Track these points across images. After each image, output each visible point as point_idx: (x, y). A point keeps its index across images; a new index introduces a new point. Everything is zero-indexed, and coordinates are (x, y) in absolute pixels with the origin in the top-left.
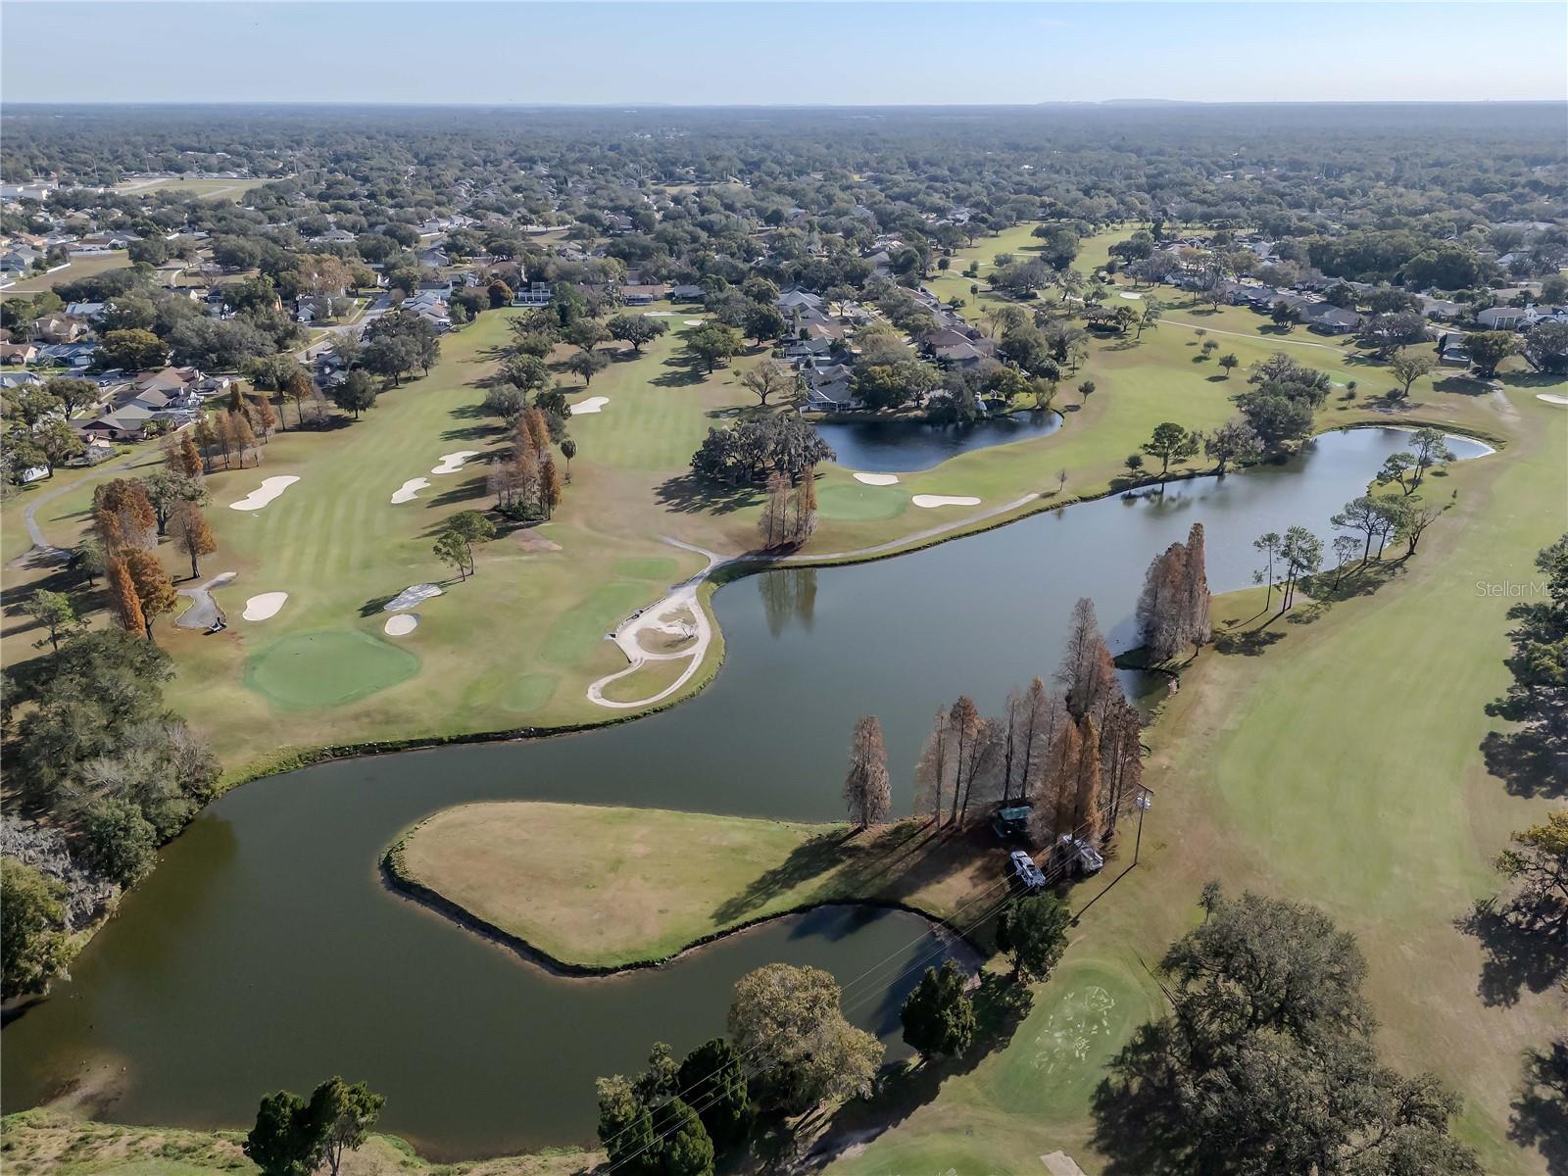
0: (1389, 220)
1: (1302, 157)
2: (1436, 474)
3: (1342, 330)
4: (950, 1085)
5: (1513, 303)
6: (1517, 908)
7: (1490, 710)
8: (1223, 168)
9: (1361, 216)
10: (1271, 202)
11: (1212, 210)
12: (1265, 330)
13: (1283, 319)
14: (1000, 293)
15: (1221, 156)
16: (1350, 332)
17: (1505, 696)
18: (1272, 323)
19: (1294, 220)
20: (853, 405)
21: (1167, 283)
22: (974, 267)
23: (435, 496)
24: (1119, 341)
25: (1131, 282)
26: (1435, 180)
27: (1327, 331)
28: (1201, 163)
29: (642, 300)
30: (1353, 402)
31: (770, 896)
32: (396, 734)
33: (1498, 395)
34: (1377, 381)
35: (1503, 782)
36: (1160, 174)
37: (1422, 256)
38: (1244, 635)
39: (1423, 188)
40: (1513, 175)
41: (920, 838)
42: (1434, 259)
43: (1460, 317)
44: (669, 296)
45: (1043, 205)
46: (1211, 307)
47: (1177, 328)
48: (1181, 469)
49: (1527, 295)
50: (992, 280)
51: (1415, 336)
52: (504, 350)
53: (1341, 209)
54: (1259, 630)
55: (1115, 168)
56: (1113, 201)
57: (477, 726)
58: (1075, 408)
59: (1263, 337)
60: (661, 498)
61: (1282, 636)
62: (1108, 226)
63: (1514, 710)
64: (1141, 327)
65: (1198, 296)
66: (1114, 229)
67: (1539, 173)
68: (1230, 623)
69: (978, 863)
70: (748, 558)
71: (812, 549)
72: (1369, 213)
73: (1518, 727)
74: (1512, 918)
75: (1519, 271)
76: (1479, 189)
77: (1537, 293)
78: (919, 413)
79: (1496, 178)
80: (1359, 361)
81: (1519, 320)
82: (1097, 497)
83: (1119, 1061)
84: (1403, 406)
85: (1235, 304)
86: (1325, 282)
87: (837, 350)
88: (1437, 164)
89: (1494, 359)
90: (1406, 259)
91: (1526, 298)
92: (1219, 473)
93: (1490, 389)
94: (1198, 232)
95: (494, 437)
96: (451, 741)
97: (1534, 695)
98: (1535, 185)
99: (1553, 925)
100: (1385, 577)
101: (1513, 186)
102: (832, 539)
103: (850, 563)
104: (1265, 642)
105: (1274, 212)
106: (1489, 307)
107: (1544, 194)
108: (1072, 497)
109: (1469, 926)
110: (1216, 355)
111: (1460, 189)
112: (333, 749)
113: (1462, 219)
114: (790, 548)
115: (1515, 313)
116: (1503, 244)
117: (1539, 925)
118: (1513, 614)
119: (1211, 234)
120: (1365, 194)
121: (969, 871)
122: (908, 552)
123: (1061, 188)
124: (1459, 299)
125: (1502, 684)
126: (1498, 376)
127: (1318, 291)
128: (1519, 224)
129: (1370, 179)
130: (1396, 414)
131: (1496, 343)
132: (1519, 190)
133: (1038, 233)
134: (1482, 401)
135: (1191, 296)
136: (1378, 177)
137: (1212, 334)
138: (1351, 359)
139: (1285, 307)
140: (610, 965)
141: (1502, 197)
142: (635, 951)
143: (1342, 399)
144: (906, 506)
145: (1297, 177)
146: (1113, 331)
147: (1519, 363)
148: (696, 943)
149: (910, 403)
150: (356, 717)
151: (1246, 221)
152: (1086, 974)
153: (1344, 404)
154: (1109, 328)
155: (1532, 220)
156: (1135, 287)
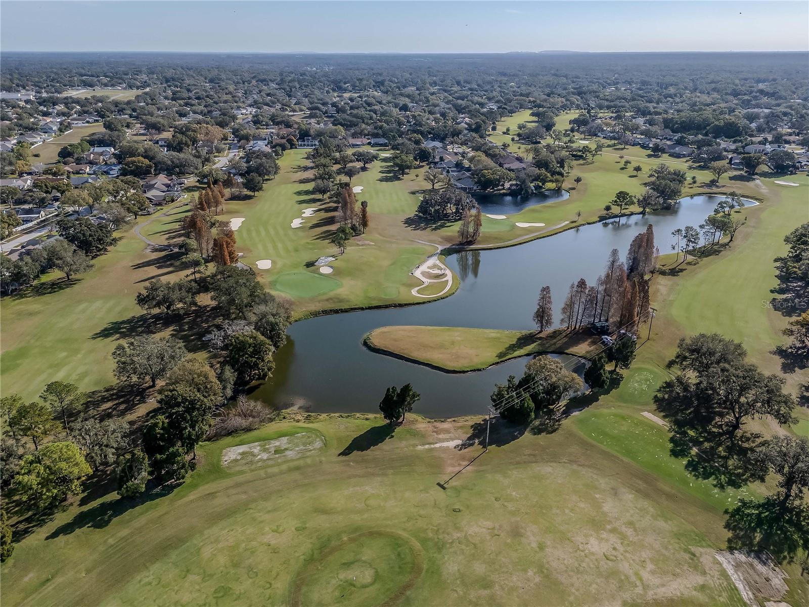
0: (697, 108)
1: (647, 79)
2: (736, 212)
3: (684, 156)
4: (602, 397)
5: (760, 143)
6: (791, 348)
7: (772, 291)
8: (609, 84)
9: (682, 106)
10: (639, 100)
11: (612, 104)
12: (649, 156)
13: (657, 151)
14: (523, 141)
15: (608, 78)
16: (688, 156)
17: (777, 287)
18: (652, 153)
19: (652, 108)
20: (475, 188)
21: (599, 137)
22: (508, 130)
23: (310, 225)
24: (585, 161)
25: (582, 136)
26: (714, 90)
27: (678, 156)
28: (598, 82)
29: (358, 145)
30: (695, 185)
31: (515, 351)
32: (345, 306)
33: (758, 181)
34: (705, 176)
35: (781, 313)
36: (580, 87)
37: (717, 123)
38: (670, 269)
39: (708, 93)
40: (750, 87)
41: (564, 334)
42: (722, 123)
43: (737, 149)
44: (369, 144)
45: (530, 102)
46: (623, 146)
47: (609, 156)
48: (627, 212)
49: (766, 139)
50: (519, 135)
51: (719, 158)
52: (304, 167)
53: (672, 103)
54: (675, 268)
55: (558, 84)
56: (564, 100)
57: (375, 303)
58: (574, 189)
59: (650, 159)
60: (406, 225)
61: (685, 270)
62: (564, 111)
63: (781, 291)
64: (594, 155)
65: (616, 142)
66: (567, 113)
67: (761, 86)
68: (663, 266)
69: (590, 340)
70: (454, 247)
71: (479, 243)
72: (686, 105)
73: (784, 296)
74: (790, 350)
75: (760, 130)
76: (735, 94)
77: (770, 139)
78: (504, 191)
79: (743, 88)
80: (694, 168)
81: (763, 150)
82: (594, 223)
83: (659, 391)
84: (717, 187)
85: (633, 145)
86: (672, 135)
87: (459, 165)
88: (712, 82)
89: (755, 167)
90: (709, 125)
91: (764, 142)
92: (643, 213)
93: (754, 179)
94: (606, 114)
95: (321, 203)
96: (366, 309)
97: (788, 286)
98: (761, 92)
99: (805, 352)
100: (722, 249)
101: (751, 92)
102: (488, 239)
103: (497, 248)
104: (679, 272)
105: (642, 104)
106: (749, 145)
107: (765, 96)
108: (584, 223)
109: (775, 353)
110: (631, 167)
111: (727, 94)
112: (322, 311)
113: (731, 107)
114: (470, 243)
115: (761, 147)
116: (751, 118)
117: (800, 352)
118: (776, 260)
119: (614, 115)
120: (681, 96)
121: (587, 343)
122: (520, 244)
123: (536, 94)
124: (734, 142)
125: (776, 283)
126: (757, 174)
127: (670, 140)
128: (756, 110)
129: (683, 89)
130: (715, 190)
131: (756, 159)
132: (754, 94)
133: (533, 114)
134: (751, 184)
135: (613, 142)
136: (686, 88)
137: (626, 158)
138: (690, 168)
139: (658, 145)
140: (466, 370)
141: (746, 97)
142: (472, 366)
143: (690, 184)
144: (514, 227)
145: (647, 88)
146: (581, 157)
147: (764, 168)
148: (493, 364)
149: (500, 187)
150: (327, 300)
151: (628, 108)
152: (639, 369)
153: (691, 186)
154: (579, 155)
155: (762, 108)
156: (585, 138)
